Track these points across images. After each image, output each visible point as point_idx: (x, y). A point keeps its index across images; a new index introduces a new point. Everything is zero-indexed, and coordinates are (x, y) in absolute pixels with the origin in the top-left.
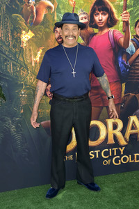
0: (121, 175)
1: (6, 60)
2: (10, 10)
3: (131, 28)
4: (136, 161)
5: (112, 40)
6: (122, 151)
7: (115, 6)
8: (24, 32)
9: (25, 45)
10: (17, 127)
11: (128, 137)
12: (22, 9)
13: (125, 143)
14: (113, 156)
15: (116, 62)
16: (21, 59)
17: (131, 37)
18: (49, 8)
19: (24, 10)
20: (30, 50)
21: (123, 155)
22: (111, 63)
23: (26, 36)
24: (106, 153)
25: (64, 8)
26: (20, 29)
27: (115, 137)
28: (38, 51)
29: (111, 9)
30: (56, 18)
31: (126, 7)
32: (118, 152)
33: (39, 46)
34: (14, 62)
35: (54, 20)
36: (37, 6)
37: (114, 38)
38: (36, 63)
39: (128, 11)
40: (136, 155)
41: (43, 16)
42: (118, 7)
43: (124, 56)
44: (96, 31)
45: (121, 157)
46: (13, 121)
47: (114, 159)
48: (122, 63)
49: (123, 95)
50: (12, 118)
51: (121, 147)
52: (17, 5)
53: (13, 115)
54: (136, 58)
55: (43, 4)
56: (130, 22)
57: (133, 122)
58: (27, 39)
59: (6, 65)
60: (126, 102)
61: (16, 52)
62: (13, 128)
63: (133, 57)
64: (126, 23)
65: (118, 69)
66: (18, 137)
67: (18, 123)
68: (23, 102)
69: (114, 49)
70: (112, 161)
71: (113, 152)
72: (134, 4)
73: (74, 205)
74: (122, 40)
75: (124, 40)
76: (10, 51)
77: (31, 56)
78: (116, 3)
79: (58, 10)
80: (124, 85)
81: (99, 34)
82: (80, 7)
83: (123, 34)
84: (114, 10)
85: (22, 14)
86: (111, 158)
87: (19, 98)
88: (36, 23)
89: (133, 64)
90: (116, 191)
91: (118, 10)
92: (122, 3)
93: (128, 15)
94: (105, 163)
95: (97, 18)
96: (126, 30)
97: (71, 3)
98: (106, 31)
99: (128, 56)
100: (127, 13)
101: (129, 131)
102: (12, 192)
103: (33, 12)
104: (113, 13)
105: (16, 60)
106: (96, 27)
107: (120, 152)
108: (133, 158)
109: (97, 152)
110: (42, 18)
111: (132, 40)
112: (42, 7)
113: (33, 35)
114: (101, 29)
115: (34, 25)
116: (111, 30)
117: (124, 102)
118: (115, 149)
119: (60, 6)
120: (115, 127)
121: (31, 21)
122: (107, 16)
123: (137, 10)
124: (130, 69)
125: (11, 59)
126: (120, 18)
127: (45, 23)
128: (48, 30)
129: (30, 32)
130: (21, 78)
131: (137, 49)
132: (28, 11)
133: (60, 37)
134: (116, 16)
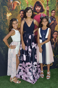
1: (0, 24)
2: (3, 4)
3: (50, 13)
8: (8, 13)
9: (8, 18)
10: (4, 51)
12: (7, 4)
16: (6, 24)
17: (50, 17)
18: (18, 4)
23: (9, 15)
25: (24, 4)
26: (6, 12)
30: (20, 8)
31: (48, 5)
34: (3, 25)
35: (20, 9)
36: (13, 3)
39: (49, 6)
42: (45, 5)
44: (36, 13)
46: (2, 49)
50: (2, 47)
55: (16, 2)
56: (49, 11)
58: (9, 16)
61: (4, 21)
62: (2, 51)
63: (50, 24)
64: (48, 11)
66: (4, 55)
67: (4, 49)
72: (51, 4)
76: (2, 21)
78: (44, 3)
79: (21, 5)
81: (37, 15)
82: (30, 4)
84: (43, 6)
85: (7, 6)
88: (13, 10)
95: (36, 9)
96: (48, 14)
97: (27, 2)
98: (40, 14)
100: (48, 7)
102: (1, 77)
104: (43, 7)
106: (36, 12)
112: (15, 3)
114: (38, 13)
115: (12, 11)
116: (42, 13)
122: (40, 8)
123: (52, 6)
125: (2, 23)
126: (45, 9)
127: (16, 10)
128: (17, 12)
129: (10, 13)
130: (6, 31)
131: (52, 21)
132: (10, 5)
133: (22, 16)
134: (44, 8)
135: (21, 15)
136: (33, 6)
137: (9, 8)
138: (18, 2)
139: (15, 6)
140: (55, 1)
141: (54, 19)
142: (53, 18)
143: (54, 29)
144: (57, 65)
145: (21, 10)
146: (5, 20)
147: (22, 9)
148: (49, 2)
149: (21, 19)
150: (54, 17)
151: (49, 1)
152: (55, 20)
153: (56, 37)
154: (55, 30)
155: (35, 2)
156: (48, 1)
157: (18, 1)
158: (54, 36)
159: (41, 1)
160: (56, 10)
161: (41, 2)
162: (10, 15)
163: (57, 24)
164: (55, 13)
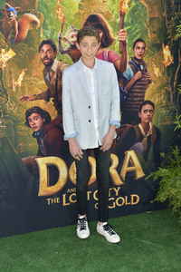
3: (129, 49)
6: (117, 191)
7: (110, 23)
8: (3, 50)
9: (4, 66)
13: (121, 183)
17: (129, 59)
18: (34, 23)
19: (3, 25)
20: (10, 72)
21: (117, 197)
25: (51, 24)
28: (20, 73)
30: (42, 35)
31: (123, 25)
35: (39, 37)
36: (20, 20)
38: (17, 87)
39: (125, 29)
40: (132, 196)
42: (113, 24)
55: (27, 18)
57: (131, 158)
58: (6, 59)
63: (131, 83)
64: (123, 44)
72: (132, 22)
77: (11, 79)
79: (44, 25)
83: (120, 55)
84: (110, 28)
88: (19, 40)
89: (131, 90)
91: (114, 28)
100: (124, 32)
101: (125, 168)
103: (14, 27)
104: (108, 31)
108: (129, 200)
112: (25, 21)
113: (15, 54)
116: (107, 50)
119: (47, 22)
124: (127, 96)
126: (116, 37)
127: (29, 40)
128: (32, 49)
129: (11, 51)
132: (9, 25)
133: (46, 57)
134: (112, 34)
135: (43, 57)
138: (34, 17)
140: (145, 15)
141: (142, 67)
142: (138, 64)
143: (143, 96)
144: (152, 202)
145: (44, 42)
147: (47, 37)
148: (126, 18)
149: (43, 67)
150: (141, 61)
151: (127, 14)
152: (146, 71)
153: (150, 119)
154: (146, 99)
155: (86, 17)
156: (122, 15)
157: (35, 14)
158: (144, 116)
159: (102, 13)
160: (146, 41)
161: (101, 16)
162: (10, 57)
163: (150, 82)
164: (144, 48)
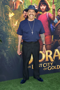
0: (51, 74)
1: (2, 25)
4: (58, 68)
5: (48, 17)
10: (7, 54)
11: (54, 58)
12: (9, 3)
14: (48, 66)
15: (49, 26)
16: (9, 25)
22: (47, 27)
23: (11, 15)
24: (45, 65)
26: (9, 12)
27: (49, 58)
29: (47, 4)
32: (50, 64)
33: (16, 19)
34: (6, 26)
37: (49, 16)
41: (18, 6)
43: (53, 23)
44: (41, 13)
45: (51, 67)
46: (5, 51)
47: (48, 67)
48: (52, 27)
49: (52, 40)
50: (5, 50)
51: (51, 62)
52: (7, 2)
53: (5, 49)
54: (58, 25)
59: (2, 27)
60: (54, 43)
62: (5, 54)
65: (50, 29)
66: (7, 58)
67: (7, 52)
68: (10, 43)
69: (48, 21)
70: (47, 68)
71: (48, 64)
73: (31, 87)
74: (52, 17)
75: (53, 17)
76: (4, 21)
78: (50, 1)
80: (53, 36)
82: (34, 3)
86: (47, 67)
87: (8, 41)
90: (49, 81)
92: (52, 1)
93: (55, 6)
94: (45, 69)
95: (41, 8)
96: (54, 13)
97: (30, 1)
98: (45, 13)
99: (55, 24)
102: (4, 82)
105: (7, 25)
106: (41, 11)
107: (51, 64)
109: (41, 64)
110: (18, 7)
111: (56, 17)
114: (43, 12)
115: (14, 10)
117: (53, 43)
118: (49, 63)
120: (49, 54)
121: (13, 9)
122: (46, 6)
123: (59, 4)
125: (4, 24)
130: (9, 33)
131: (58, 21)
136: (38, 5)
137: (11, 8)
139: (17, 6)
146: (7, 21)
